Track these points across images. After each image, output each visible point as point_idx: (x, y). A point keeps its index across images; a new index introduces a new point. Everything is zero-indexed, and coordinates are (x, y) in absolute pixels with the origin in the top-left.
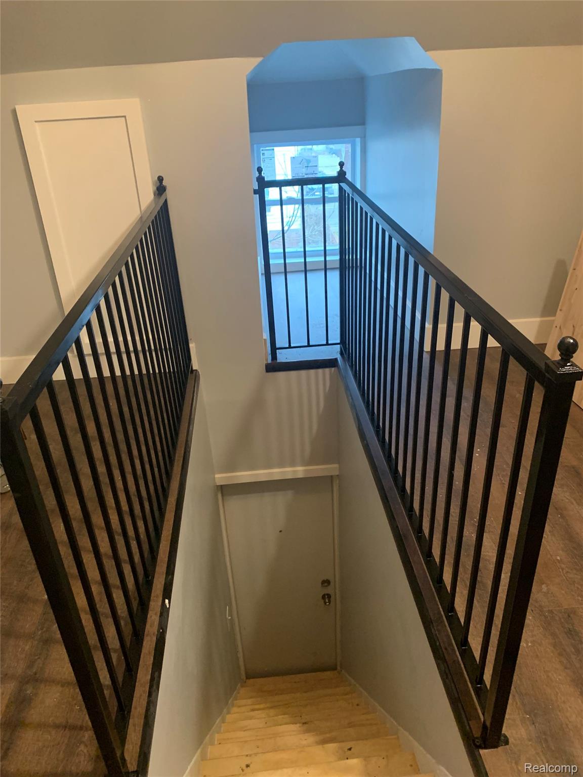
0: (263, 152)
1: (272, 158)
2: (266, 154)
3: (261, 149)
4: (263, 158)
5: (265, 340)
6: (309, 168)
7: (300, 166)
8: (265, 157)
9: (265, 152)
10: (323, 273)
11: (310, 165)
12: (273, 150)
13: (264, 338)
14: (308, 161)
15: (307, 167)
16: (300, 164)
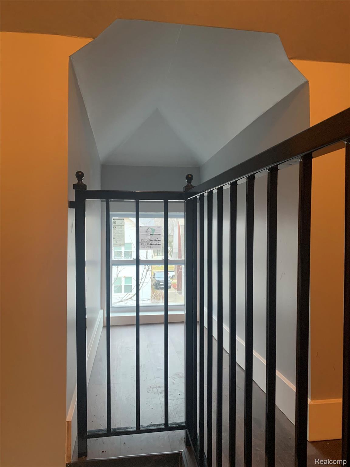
0: (114, 221)
1: (122, 226)
2: (117, 223)
3: (113, 218)
4: (114, 226)
5: (69, 423)
6: (153, 235)
7: (146, 233)
8: (116, 225)
9: (116, 221)
10: (163, 327)
11: (154, 233)
12: (124, 219)
13: (69, 418)
14: (153, 230)
15: (152, 234)
16: (146, 232)
